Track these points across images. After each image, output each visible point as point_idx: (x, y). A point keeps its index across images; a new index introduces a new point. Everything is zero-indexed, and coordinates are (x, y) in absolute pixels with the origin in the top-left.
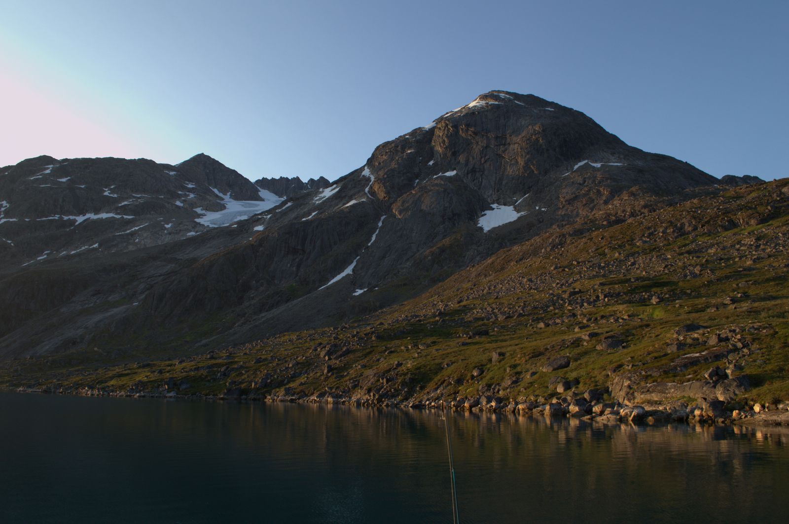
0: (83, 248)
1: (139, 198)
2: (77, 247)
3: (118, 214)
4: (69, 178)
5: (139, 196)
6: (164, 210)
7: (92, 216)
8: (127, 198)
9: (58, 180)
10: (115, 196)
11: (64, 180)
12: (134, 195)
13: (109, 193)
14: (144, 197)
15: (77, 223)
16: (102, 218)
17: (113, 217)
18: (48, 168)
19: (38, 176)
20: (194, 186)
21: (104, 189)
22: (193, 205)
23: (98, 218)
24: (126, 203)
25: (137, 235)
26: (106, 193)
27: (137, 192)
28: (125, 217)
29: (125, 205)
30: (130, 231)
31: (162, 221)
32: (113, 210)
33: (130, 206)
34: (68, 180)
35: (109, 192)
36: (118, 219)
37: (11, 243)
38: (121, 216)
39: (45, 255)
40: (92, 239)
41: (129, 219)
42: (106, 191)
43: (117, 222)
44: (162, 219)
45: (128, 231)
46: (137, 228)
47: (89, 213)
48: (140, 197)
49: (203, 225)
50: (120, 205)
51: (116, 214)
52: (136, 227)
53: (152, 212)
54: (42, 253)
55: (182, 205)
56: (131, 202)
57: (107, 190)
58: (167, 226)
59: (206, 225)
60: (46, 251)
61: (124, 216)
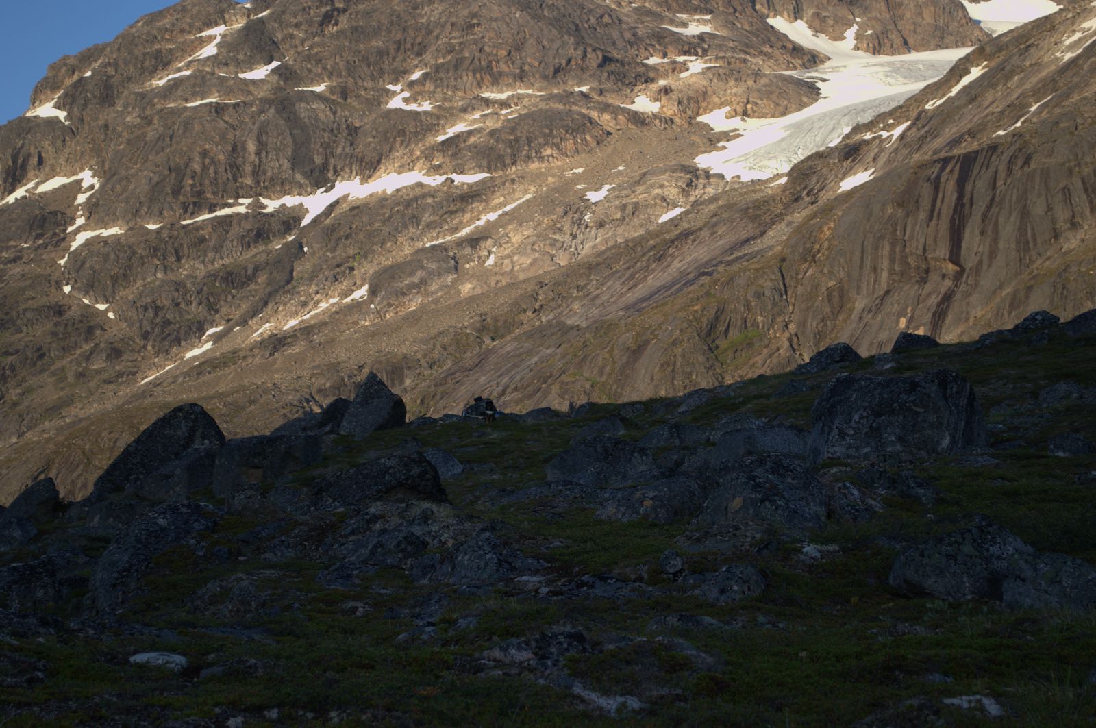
0: (323, 305)
1: (504, 104)
2: (304, 304)
3: (436, 170)
4: (275, 64)
5: (503, 96)
6: (588, 137)
7: (352, 189)
8: (464, 110)
9: (241, 76)
10: (426, 106)
11: (260, 73)
12: (486, 95)
13: (406, 100)
14: (519, 97)
15: (305, 222)
16: (384, 191)
17: (420, 185)
18: (211, 38)
19: (180, 70)
20: (707, 29)
21: (390, 87)
22: (695, 101)
23: (371, 195)
24: (460, 127)
25: (490, 241)
26: (396, 103)
27: (496, 80)
28: (458, 179)
29: (458, 136)
30: (472, 227)
31: (578, 179)
32: (418, 158)
33: (472, 140)
34: (273, 71)
35: (406, 94)
36: (433, 193)
37: (107, 311)
38: (443, 178)
39: (207, 342)
40: (352, 269)
41: (470, 186)
42: (394, 93)
43: (430, 200)
44: (580, 170)
45: (465, 232)
46: (493, 216)
47: (343, 179)
48: (508, 99)
49: (722, 177)
50: (441, 138)
51: (428, 174)
52: (494, 210)
53: (548, 151)
54: (200, 337)
55: (654, 107)
56: (475, 121)
57: (398, 88)
58: (593, 196)
59: (728, 178)
60: (212, 327)
61: (454, 176)
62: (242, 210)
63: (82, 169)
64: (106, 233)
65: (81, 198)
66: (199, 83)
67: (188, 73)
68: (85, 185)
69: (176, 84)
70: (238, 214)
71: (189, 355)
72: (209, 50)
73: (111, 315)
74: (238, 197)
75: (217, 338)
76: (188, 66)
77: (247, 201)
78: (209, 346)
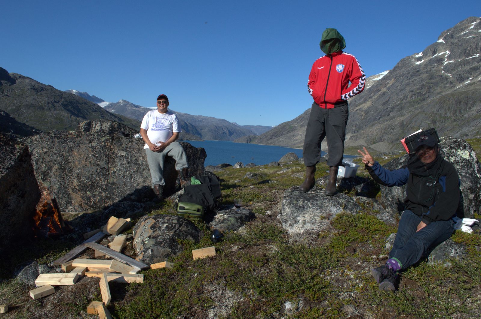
62: (477, 56)
63: (447, 51)
64: (451, 62)
65: (446, 56)
66: (470, 33)
67: (468, 31)
68: (447, 53)
69: (465, 34)
70: (476, 57)
71: (465, 83)
72: (472, 27)
73: (451, 76)
74: (477, 54)
75: (471, 80)
76: (468, 30)
77: (478, 54)
78: (469, 81)
